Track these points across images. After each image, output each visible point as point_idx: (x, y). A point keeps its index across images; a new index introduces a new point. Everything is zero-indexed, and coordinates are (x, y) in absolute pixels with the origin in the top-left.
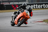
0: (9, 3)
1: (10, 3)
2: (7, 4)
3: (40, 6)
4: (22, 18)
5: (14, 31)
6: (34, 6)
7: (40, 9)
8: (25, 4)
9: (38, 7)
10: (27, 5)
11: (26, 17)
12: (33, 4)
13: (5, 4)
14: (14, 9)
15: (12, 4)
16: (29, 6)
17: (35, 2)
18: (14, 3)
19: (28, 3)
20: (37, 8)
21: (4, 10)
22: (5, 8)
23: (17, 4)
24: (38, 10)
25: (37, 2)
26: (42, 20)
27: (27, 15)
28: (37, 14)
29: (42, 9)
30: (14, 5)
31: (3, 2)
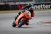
0: (14, 3)
1: (16, 3)
2: (12, 4)
3: (48, 6)
4: (23, 19)
5: (20, 33)
6: (41, 6)
7: (48, 9)
8: (30, 4)
9: (46, 7)
10: (34, 5)
11: (27, 18)
12: (40, 4)
13: (10, 4)
14: (20, 9)
15: (18, 4)
16: (36, 6)
17: (42, 2)
18: (20, 3)
19: (35, 3)
20: (44, 8)
21: (9, 10)
22: (10, 8)
23: (23, 4)
24: (46, 10)
25: (45, 2)
26: (49, 21)
27: (28, 16)
28: (44, 14)
29: (50, 9)
30: (20, 5)
31: (8, 2)
